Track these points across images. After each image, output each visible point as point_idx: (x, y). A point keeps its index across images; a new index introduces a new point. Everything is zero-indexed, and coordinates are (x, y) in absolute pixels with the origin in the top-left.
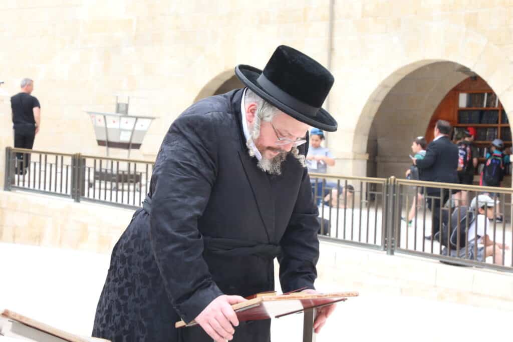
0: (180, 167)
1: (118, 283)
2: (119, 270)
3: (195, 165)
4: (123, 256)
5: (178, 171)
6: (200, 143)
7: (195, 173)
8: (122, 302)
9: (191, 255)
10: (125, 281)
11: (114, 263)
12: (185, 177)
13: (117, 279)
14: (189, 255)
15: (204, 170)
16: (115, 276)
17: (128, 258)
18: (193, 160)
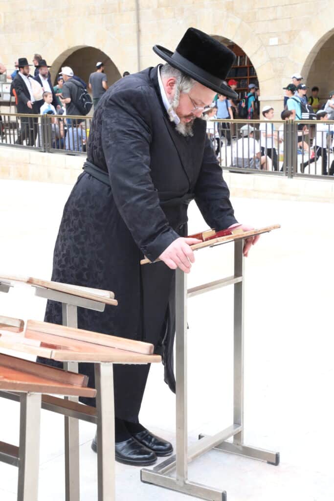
0: (127, 134)
1: (74, 232)
2: (73, 221)
3: (138, 130)
4: (75, 210)
5: (126, 137)
6: (137, 113)
7: (139, 137)
8: (79, 247)
9: (151, 204)
10: (80, 230)
11: (66, 217)
12: (133, 141)
13: (72, 229)
14: (149, 203)
15: (145, 134)
16: (69, 227)
17: (80, 211)
18: (135, 126)
